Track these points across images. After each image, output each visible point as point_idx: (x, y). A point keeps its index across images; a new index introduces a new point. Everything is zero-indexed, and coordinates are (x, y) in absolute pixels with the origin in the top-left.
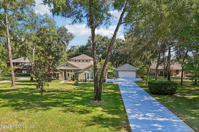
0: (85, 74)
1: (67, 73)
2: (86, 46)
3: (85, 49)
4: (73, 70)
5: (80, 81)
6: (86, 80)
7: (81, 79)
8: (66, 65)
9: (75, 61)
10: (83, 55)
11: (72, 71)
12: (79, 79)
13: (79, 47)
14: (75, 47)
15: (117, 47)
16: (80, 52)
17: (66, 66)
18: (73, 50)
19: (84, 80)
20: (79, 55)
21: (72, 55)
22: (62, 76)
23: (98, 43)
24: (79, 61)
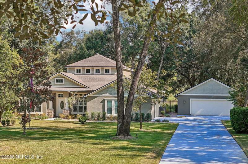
0: (103, 102)
1: (59, 100)
2: (105, 33)
3: (102, 39)
4: (74, 92)
5: (90, 117)
6: (104, 114)
7: (92, 114)
8: (57, 80)
9: (79, 71)
10: (98, 56)
11: (70, 95)
12: (89, 112)
13: (88, 33)
14: (75, 35)
15: (190, 35)
16: (89, 48)
17: (56, 83)
18: (69, 42)
19: (99, 116)
20: (85, 58)
21: (68, 57)
22: (48, 108)
23: (139, 23)
24: (88, 71)
